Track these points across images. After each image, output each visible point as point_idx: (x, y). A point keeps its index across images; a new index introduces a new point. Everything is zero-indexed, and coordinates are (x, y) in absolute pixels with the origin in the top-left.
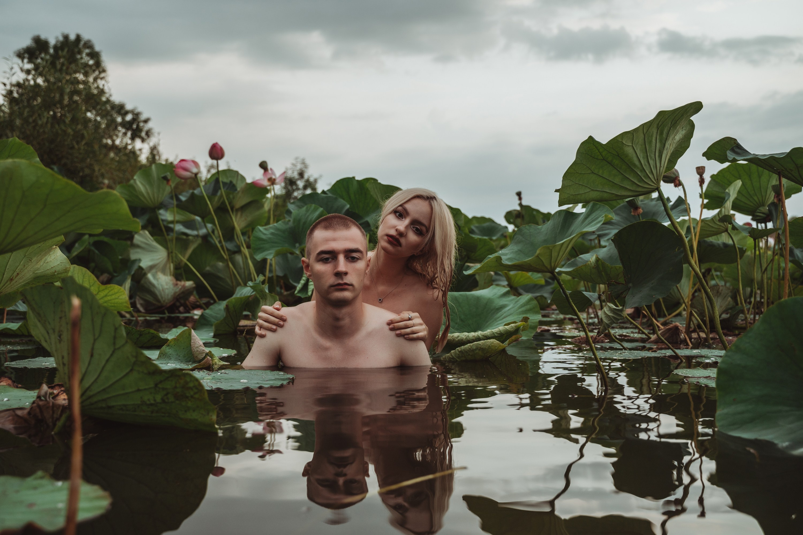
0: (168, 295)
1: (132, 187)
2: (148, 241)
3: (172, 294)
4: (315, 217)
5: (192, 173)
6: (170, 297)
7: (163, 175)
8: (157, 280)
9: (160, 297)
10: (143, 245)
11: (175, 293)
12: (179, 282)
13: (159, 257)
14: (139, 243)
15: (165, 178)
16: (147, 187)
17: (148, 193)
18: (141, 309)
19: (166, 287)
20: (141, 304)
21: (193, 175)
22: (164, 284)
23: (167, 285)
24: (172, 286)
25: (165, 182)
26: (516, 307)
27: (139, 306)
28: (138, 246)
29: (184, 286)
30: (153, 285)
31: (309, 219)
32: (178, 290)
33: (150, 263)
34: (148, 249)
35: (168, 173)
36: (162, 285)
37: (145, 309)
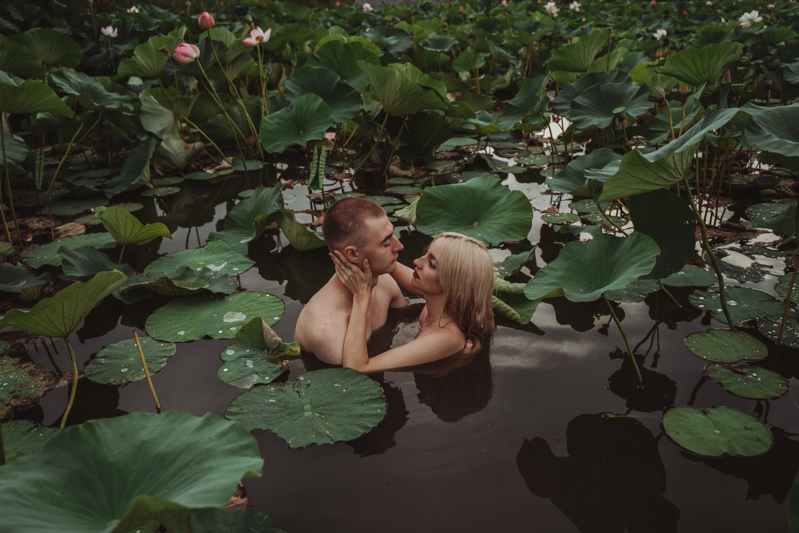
0: (181, 159)
1: (134, 62)
2: (154, 106)
3: (185, 157)
4: (316, 107)
5: (193, 58)
6: (183, 160)
7: (160, 49)
8: (170, 146)
9: (175, 162)
10: (151, 111)
11: (187, 156)
12: (189, 145)
13: (167, 121)
14: (147, 110)
15: (163, 51)
16: (147, 59)
17: (149, 65)
18: (160, 173)
19: (178, 151)
20: (159, 169)
21: (194, 60)
22: (176, 148)
23: (179, 150)
24: (184, 150)
25: (163, 54)
26: (510, 203)
27: (157, 171)
28: (147, 113)
29: (194, 148)
30: (168, 152)
31: (311, 109)
32: (189, 153)
33: (160, 129)
34: (156, 114)
35: (165, 46)
36: (174, 150)
37: (163, 172)
